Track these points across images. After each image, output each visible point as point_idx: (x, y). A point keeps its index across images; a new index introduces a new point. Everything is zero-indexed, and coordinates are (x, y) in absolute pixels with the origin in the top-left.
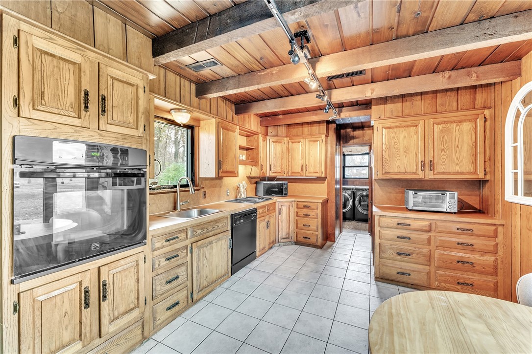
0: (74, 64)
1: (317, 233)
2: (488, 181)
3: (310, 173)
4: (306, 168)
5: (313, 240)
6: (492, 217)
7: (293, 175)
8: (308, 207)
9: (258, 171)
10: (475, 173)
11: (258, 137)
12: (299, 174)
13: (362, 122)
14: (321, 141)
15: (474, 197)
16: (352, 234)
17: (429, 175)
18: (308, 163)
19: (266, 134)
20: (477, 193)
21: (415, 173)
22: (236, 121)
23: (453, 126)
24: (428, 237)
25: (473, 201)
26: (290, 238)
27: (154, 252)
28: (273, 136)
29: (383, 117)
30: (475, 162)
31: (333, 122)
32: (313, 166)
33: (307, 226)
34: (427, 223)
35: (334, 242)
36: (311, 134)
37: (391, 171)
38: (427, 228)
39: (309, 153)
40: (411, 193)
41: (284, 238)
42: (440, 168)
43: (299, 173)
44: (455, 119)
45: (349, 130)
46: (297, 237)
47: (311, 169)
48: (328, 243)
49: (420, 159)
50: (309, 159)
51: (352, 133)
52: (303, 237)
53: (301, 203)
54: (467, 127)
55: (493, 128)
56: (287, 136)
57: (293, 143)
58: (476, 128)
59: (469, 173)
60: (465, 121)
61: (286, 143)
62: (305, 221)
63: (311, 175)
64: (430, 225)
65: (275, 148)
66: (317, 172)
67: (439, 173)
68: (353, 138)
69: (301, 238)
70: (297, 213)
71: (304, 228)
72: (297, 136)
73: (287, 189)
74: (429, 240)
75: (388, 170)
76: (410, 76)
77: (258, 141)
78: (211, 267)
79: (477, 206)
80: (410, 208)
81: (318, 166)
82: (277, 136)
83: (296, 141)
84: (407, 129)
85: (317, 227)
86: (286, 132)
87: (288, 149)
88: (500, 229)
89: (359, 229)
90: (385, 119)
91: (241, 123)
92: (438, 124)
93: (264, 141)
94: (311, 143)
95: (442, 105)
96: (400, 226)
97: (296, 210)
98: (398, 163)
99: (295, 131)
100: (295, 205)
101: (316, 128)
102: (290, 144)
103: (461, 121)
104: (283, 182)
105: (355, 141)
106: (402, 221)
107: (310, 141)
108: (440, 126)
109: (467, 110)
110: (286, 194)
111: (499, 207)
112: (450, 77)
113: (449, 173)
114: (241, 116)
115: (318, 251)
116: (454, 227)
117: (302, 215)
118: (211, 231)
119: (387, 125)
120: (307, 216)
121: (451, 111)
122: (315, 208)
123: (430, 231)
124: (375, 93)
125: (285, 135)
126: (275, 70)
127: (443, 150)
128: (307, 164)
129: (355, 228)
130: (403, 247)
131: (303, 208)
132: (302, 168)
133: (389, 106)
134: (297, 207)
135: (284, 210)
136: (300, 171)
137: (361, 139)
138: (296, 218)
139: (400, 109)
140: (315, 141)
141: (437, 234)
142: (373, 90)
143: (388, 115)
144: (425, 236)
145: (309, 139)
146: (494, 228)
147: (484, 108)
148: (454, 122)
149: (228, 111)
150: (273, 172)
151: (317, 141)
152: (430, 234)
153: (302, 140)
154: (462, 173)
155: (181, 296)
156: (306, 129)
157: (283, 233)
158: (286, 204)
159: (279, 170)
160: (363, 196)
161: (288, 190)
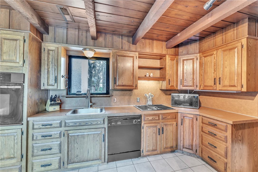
1: (226, 160)
3: (224, 86)
4: (220, 81)
5: (219, 166)
7: (205, 88)
8: (215, 125)
9: (166, 85)
12: (211, 88)
14: (240, 47)
18: (223, 75)
22: (133, 49)
26: (194, 151)
27: (34, 130)
28: (184, 54)
32: (228, 78)
33: (212, 146)
36: (225, 43)
39: (223, 64)
43: (211, 86)
47: (226, 82)
50: (223, 71)
52: (208, 157)
53: (206, 118)
57: (205, 57)
62: (209, 139)
63: (226, 89)
66: (234, 86)
69: (206, 156)
70: (202, 128)
71: (209, 147)
72: (210, 48)
73: (197, 102)
78: (82, 150)
81: (236, 78)
82: (188, 54)
83: (208, 54)
85: (227, 153)
86: (198, 48)
87: (200, 65)
91: (139, 49)
93: (172, 60)
94: (225, 52)
97: (201, 124)
99: (207, 44)
100: (199, 119)
110: (196, 106)
117: (207, 132)
120: (212, 134)
122: (223, 128)
125: (198, 51)
128: (221, 76)
131: (208, 123)
132: (215, 81)
134: (202, 122)
135: (187, 122)
136: (213, 84)
138: (202, 133)
140: (230, 49)
145: (223, 49)
151: (235, 48)
158: (189, 116)
159: (191, 84)
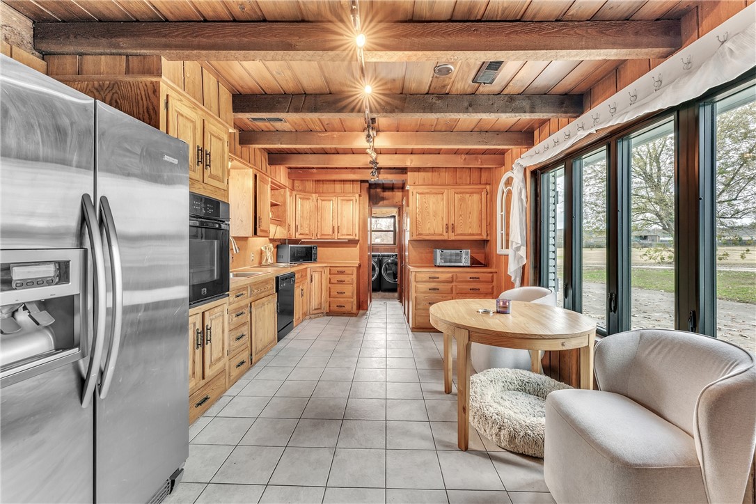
0: (192, 121)
1: (352, 300)
2: (488, 241)
3: (343, 235)
4: (338, 230)
5: (347, 308)
6: (491, 267)
7: (322, 237)
8: (342, 273)
9: (285, 232)
10: (481, 234)
11: (285, 192)
12: (330, 237)
13: (393, 184)
14: (355, 201)
15: (480, 255)
16: (382, 303)
17: (452, 237)
18: (341, 224)
19: (293, 189)
20: (483, 251)
21: (441, 235)
22: (269, 173)
23: (468, 195)
24: (450, 287)
25: (480, 258)
26: (323, 308)
28: (301, 191)
29: (417, 183)
30: (481, 226)
31: (367, 181)
32: (346, 227)
33: (341, 293)
34: (450, 275)
35: (367, 310)
36: (344, 193)
37: (424, 232)
38: (451, 280)
39: (342, 213)
40: (439, 252)
41: (315, 309)
42: (459, 231)
43: (329, 235)
44: (468, 190)
45: (379, 190)
46: (330, 306)
47: (344, 231)
48: (361, 312)
49: (445, 222)
50: (342, 220)
51: (382, 193)
52: (337, 306)
53: (334, 268)
54: (476, 197)
55: (491, 200)
56: (316, 193)
57: (323, 200)
58: (481, 199)
59: (477, 235)
60: (475, 193)
61: (315, 200)
62: (339, 288)
63: (344, 237)
64: (453, 277)
65: (302, 205)
66: (350, 235)
67: (458, 235)
68: (383, 199)
69: (334, 308)
70: (330, 279)
71: (338, 296)
72: (328, 193)
73: (316, 254)
74: (452, 289)
75: (421, 232)
76: (439, 154)
77: (284, 196)
78: (264, 330)
79: (483, 262)
80: (438, 264)
81: (352, 227)
82: (304, 191)
83: (326, 198)
84: (436, 196)
85: (353, 293)
86: (314, 188)
87: (317, 208)
88: (495, 275)
89: (389, 299)
90: (419, 185)
91: (273, 174)
92: (457, 194)
93: (290, 196)
94: (344, 202)
95: (460, 178)
96: (431, 280)
97: (329, 276)
98: (429, 225)
99: (326, 187)
100: (327, 270)
101: (349, 187)
102: (319, 201)
103: (472, 193)
104: (313, 246)
105: (385, 202)
106: (433, 275)
107: (343, 200)
108: (459, 196)
109: (476, 184)
110: (315, 260)
111: (494, 260)
112: (465, 159)
113: (465, 235)
114: (273, 167)
115: (354, 319)
116: (468, 277)
117: (336, 282)
118: (263, 292)
119: (420, 191)
120: (341, 282)
121: (467, 184)
122: (351, 272)
123: (452, 282)
124: (413, 163)
125: (314, 190)
126: (336, 134)
127: (461, 215)
128: (339, 225)
129: (384, 298)
130: (433, 298)
131: (337, 272)
132: (333, 230)
133: (422, 174)
134: (330, 274)
135: (316, 276)
136: (331, 233)
137: (390, 201)
138: (329, 285)
139: (430, 178)
140: (348, 200)
141: (457, 284)
142: (412, 160)
143: (421, 182)
144: (449, 286)
145: (342, 198)
146: (491, 275)
147: (486, 184)
148: (468, 193)
149: (262, 160)
150: (300, 234)
151: (351, 200)
152: (453, 284)
153: (333, 199)
154: (473, 235)
155: (245, 356)
156: (338, 186)
157: (315, 304)
158: (318, 269)
159: (307, 232)
160: (388, 264)
161: (318, 254)
